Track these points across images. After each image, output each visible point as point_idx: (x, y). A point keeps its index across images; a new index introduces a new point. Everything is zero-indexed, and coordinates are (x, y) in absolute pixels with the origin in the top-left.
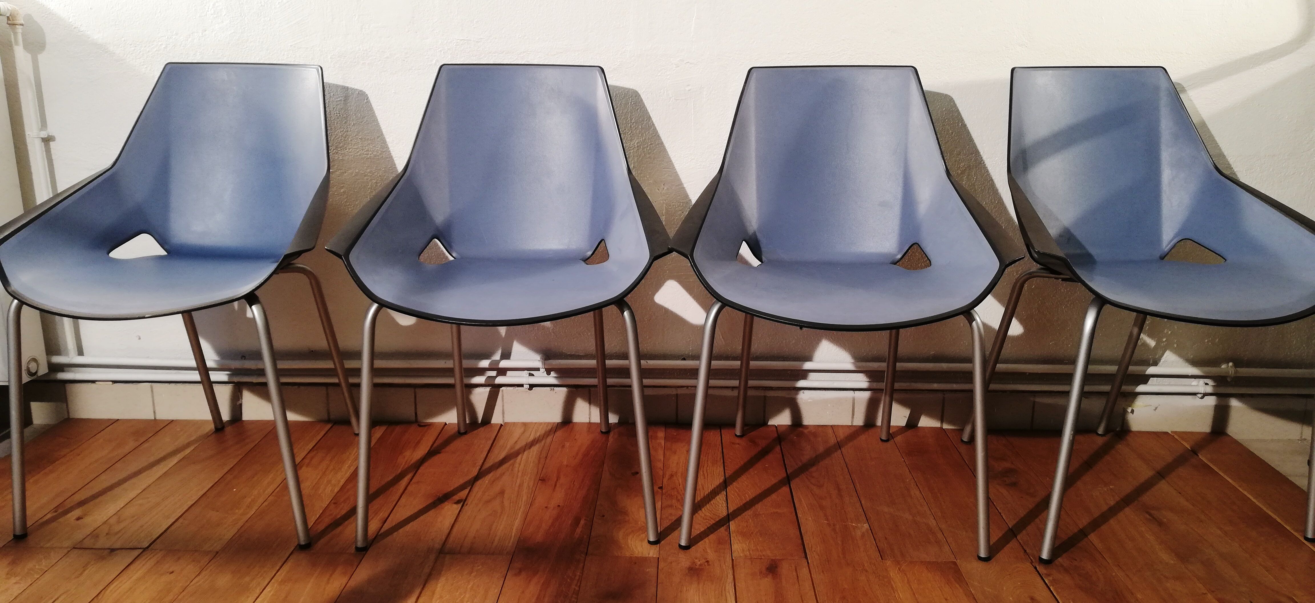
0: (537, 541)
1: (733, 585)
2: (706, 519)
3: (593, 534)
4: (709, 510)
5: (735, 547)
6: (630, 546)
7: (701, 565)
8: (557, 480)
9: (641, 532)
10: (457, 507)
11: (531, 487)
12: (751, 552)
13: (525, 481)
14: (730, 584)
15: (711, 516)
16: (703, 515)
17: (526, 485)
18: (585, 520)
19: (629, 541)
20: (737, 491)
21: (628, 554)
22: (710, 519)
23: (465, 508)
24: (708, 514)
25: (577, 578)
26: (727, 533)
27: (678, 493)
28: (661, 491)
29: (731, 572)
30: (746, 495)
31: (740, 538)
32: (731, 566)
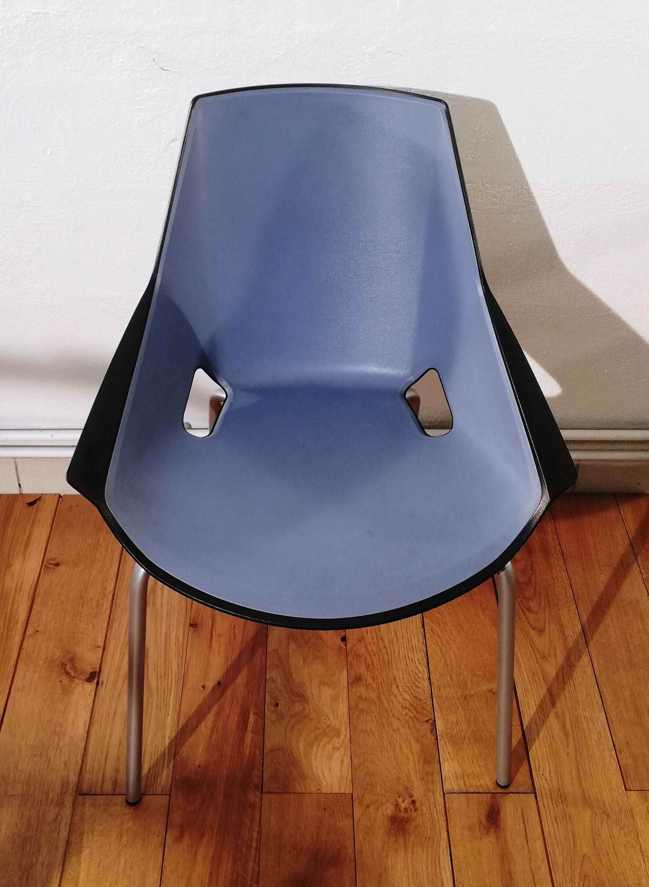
0: (197, 764)
1: (449, 853)
2: (406, 708)
3: (268, 745)
4: (407, 687)
5: (446, 768)
6: (315, 771)
7: (406, 809)
8: (213, 625)
9: (326, 739)
10: (90, 687)
11: (181, 641)
12: (466, 779)
13: (172, 629)
14: (445, 851)
15: (411, 701)
16: (401, 700)
17: (173, 635)
18: (255, 714)
19: (313, 761)
20: (440, 644)
21: (313, 789)
22: (410, 706)
23: (101, 690)
24: (408, 697)
25: (254, 844)
26: (433, 738)
27: (367, 649)
28: (345, 647)
29: (443, 824)
30: (451, 652)
31: (450, 749)
32: (443, 811)
